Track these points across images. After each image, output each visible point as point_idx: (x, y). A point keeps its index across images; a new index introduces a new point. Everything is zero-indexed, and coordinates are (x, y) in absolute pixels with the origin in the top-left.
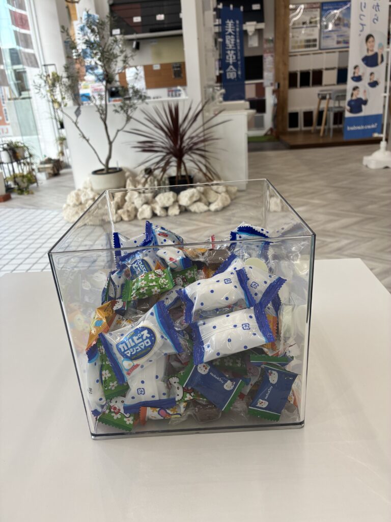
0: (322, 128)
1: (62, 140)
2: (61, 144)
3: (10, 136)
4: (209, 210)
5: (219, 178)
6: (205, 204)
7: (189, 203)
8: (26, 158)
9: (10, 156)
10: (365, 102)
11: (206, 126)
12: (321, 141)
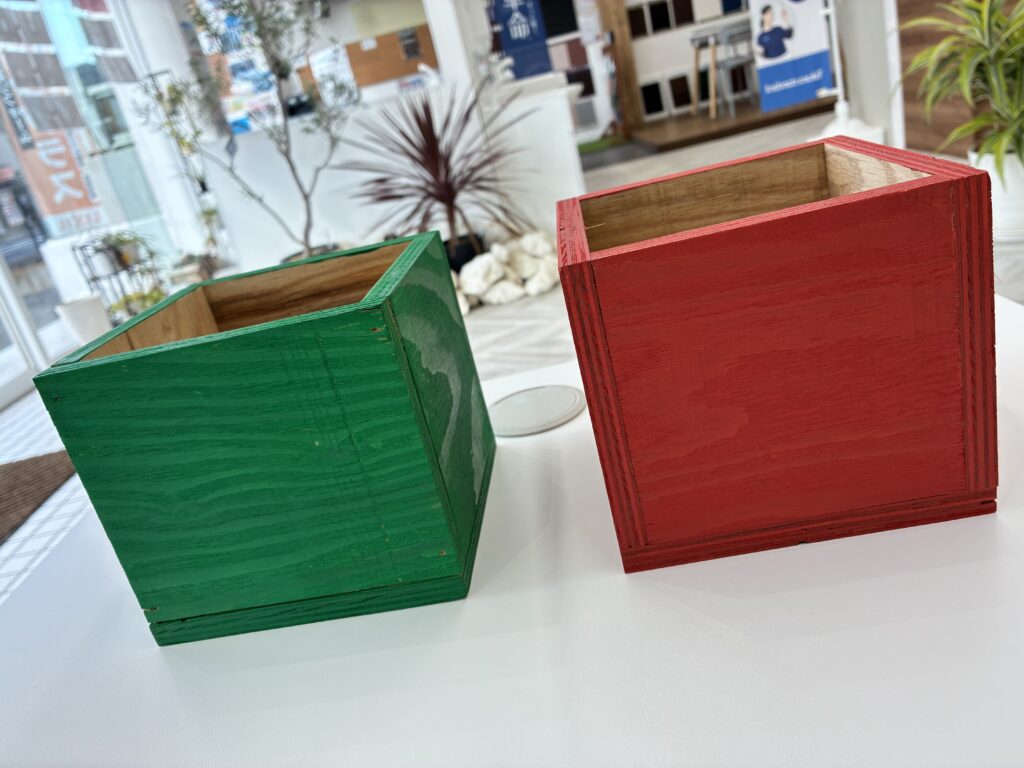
0: (712, 103)
1: (210, 215)
2: (208, 222)
3: (106, 226)
4: (526, 295)
5: (534, 228)
6: (516, 283)
7: (484, 286)
8: (144, 261)
9: (112, 262)
10: (789, 33)
11: (490, 130)
12: (714, 128)
